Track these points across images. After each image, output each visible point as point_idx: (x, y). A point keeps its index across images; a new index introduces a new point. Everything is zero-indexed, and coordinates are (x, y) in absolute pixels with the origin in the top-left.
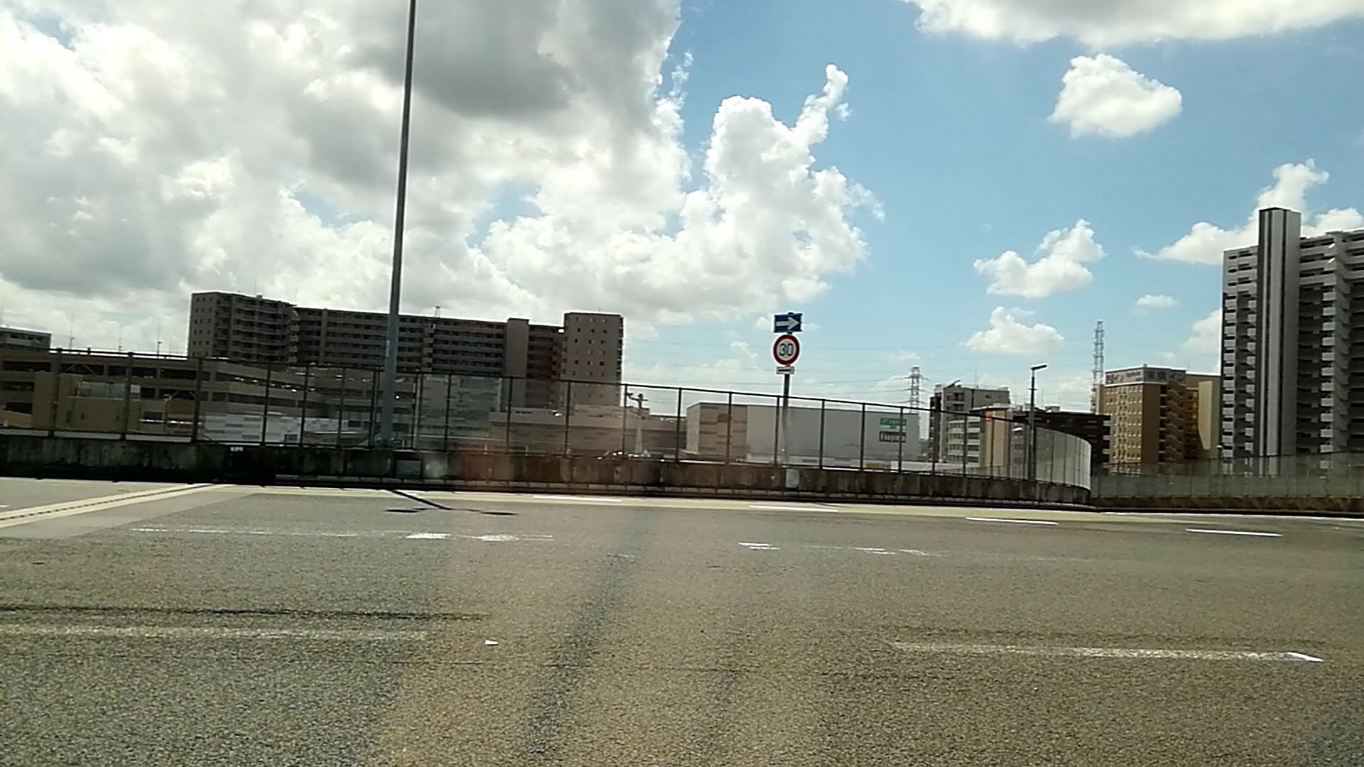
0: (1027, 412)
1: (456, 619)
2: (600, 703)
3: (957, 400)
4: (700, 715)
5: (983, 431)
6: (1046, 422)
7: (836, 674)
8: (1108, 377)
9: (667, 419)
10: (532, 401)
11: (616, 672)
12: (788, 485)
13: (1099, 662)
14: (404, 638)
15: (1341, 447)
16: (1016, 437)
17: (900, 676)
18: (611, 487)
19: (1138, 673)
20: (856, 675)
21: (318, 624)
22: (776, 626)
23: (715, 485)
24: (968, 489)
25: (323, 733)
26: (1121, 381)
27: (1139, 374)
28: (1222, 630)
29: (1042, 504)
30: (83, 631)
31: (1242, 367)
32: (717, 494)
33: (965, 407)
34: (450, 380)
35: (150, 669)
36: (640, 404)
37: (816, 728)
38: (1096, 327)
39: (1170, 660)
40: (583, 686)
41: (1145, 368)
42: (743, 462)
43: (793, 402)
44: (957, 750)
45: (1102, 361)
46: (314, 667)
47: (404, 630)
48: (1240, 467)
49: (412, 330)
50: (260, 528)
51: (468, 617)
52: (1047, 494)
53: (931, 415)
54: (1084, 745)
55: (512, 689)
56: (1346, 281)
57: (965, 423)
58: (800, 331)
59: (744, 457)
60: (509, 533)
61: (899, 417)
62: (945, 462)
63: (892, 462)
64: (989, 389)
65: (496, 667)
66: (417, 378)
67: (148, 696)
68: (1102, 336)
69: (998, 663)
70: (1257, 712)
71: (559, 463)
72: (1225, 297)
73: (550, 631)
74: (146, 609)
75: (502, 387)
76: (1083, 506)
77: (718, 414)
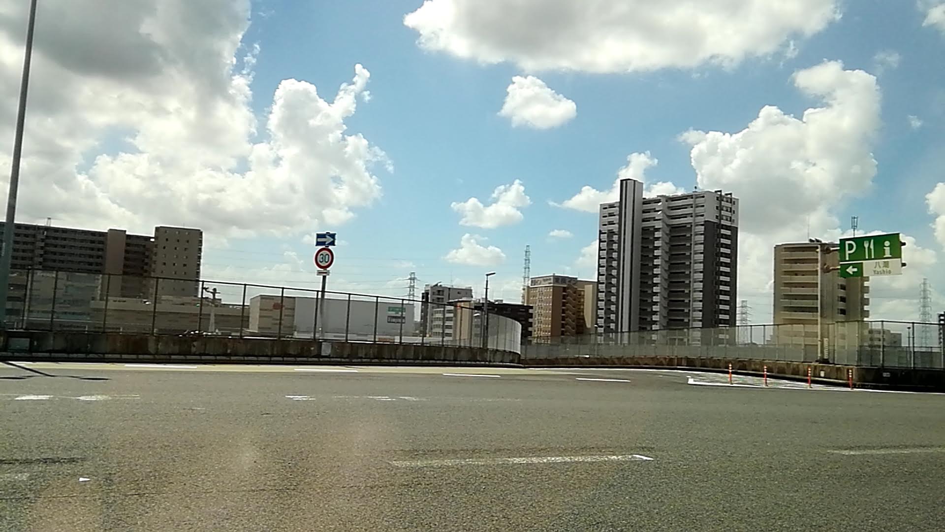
0: (483, 304)
1: (55, 462)
2: (173, 520)
3: (439, 295)
4: (251, 524)
5: (455, 316)
6: (494, 310)
8: (532, 281)
9: (235, 307)
10: (126, 292)
11: (187, 496)
12: (323, 354)
13: (523, 466)
14: (9, 479)
15: (664, 326)
16: (476, 320)
18: (189, 357)
19: (546, 472)
20: (366, 486)
22: (310, 455)
23: (269, 354)
24: (445, 355)
26: (540, 284)
27: (550, 279)
28: (596, 442)
29: (491, 364)
31: (609, 276)
32: (271, 361)
33: (444, 300)
34: (57, 275)
36: (214, 296)
37: (336, 526)
38: (525, 249)
39: (565, 463)
40: (159, 508)
41: (554, 276)
42: (291, 338)
43: (328, 296)
45: (529, 271)
47: (9, 473)
48: (607, 339)
49: (26, 236)
52: (493, 358)
53: (422, 305)
54: (513, 523)
55: (100, 514)
56: (668, 225)
57: (444, 311)
58: (334, 245)
59: (292, 335)
61: (400, 306)
62: (430, 336)
63: (396, 337)
64: (460, 288)
65: (88, 498)
66: (28, 273)
68: (529, 255)
69: (460, 472)
70: (616, 494)
71: (147, 340)
72: (601, 233)
73: (134, 468)
75: (102, 281)
76: (516, 365)
77: (273, 303)
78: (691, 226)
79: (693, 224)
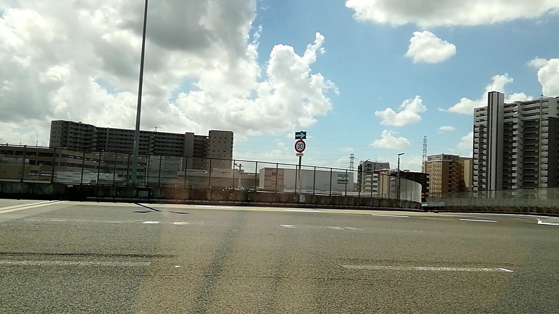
0: (396, 172)
1: (163, 257)
2: (223, 291)
3: (369, 167)
4: (264, 295)
5: (379, 179)
6: (404, 176)
7: (320, 278)
8: (428, 158)
9: (251, 174)
10: (195, 166)
11: (230, 278)
12: (301, 201)
13: (425, 272)
14: (141, 265)
15: (520, 187)
16: (392, 182)
17: (346, 279)
18: (228, 202)
19: (440, 277)
20: (328, 279)
21: (105, 259)
22: (296, 259)
23: (271, 201)
24: (373, 203)
25: (107, 305)
26: (434, 160)
27: (441, 157)
28: (473, 260)
29: (402, 209)
30: (4, 262)
31: (481, 154)
32: (272, 205)
33: (372, 170)
34: (161, 157)
35: (33, 279)
36: (240, 168)
37: (312, 300)
38: (424, 138)
39: (453, 271)
40: (216, 284)
41: (443, 155)
42: (282, 192)
43: (303, 168)
44: (369, 309)
45: (426, 152)
46: (103, 277)
47: (141, 262)
48: (480, 194)
49: (145, 137)
50: (80, 219)
51: (168, 256)
52: (404, 205)
53: (358, 173)
54: (419, 306)
55: (186, 286)
56: (522, 121)
57: (372, 177)
58: (306, 139)
59: (283, 190)
60: (185, 221)
61: (345, 174)
62: (364, 192)
63: (343, 192)
64: (381, 163)
65: (180, 277)
66: (147, 157)
67: (32, 290)
68: (426, 142)
69: (385, 273)
70: (487, 292)
71: (206, 192)
72: (475, 127)
73: (202, 262)
74: (31, 253)
75: (183, 161)
76: (418, 210)
77: (272, 172)
78: (539, 121)
79: (540, 119)
